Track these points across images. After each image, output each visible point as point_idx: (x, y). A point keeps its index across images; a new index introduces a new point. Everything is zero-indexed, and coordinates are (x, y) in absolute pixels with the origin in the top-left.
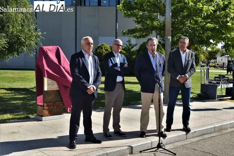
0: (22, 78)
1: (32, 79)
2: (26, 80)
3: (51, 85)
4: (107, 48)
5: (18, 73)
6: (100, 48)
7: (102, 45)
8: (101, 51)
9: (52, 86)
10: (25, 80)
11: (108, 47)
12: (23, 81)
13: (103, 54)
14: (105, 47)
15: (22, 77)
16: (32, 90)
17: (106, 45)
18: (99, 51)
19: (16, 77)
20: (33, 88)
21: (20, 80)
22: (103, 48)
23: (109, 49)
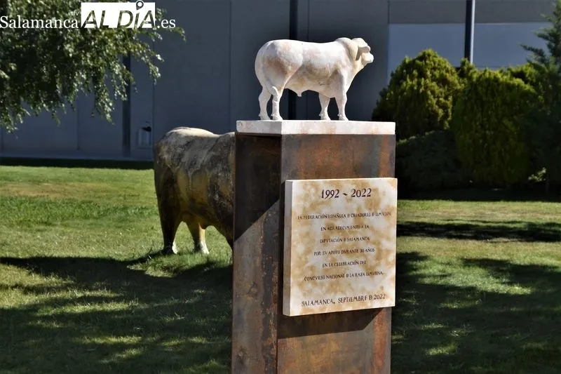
0: (80, 206)
1: (125, 208)
2: (100, 216)
3: (327, 281)
4: (444, 72)
5: (57, 181)
6: (415, 72)
7: (423, 58)
8: (419, 84)
9: (333, 289)
10: (95, 214)
11: (449, 66)
12: (86, 217)
13: (428, 99)
14: (434, 69)
15: (79, 198)
16: (139, 267)
17: (439, 59)
18: (412, 87)
19: (52, 197)
20: (142, 260)
21: (72, 215)
22: (428, 73)
23: (452, 74)
